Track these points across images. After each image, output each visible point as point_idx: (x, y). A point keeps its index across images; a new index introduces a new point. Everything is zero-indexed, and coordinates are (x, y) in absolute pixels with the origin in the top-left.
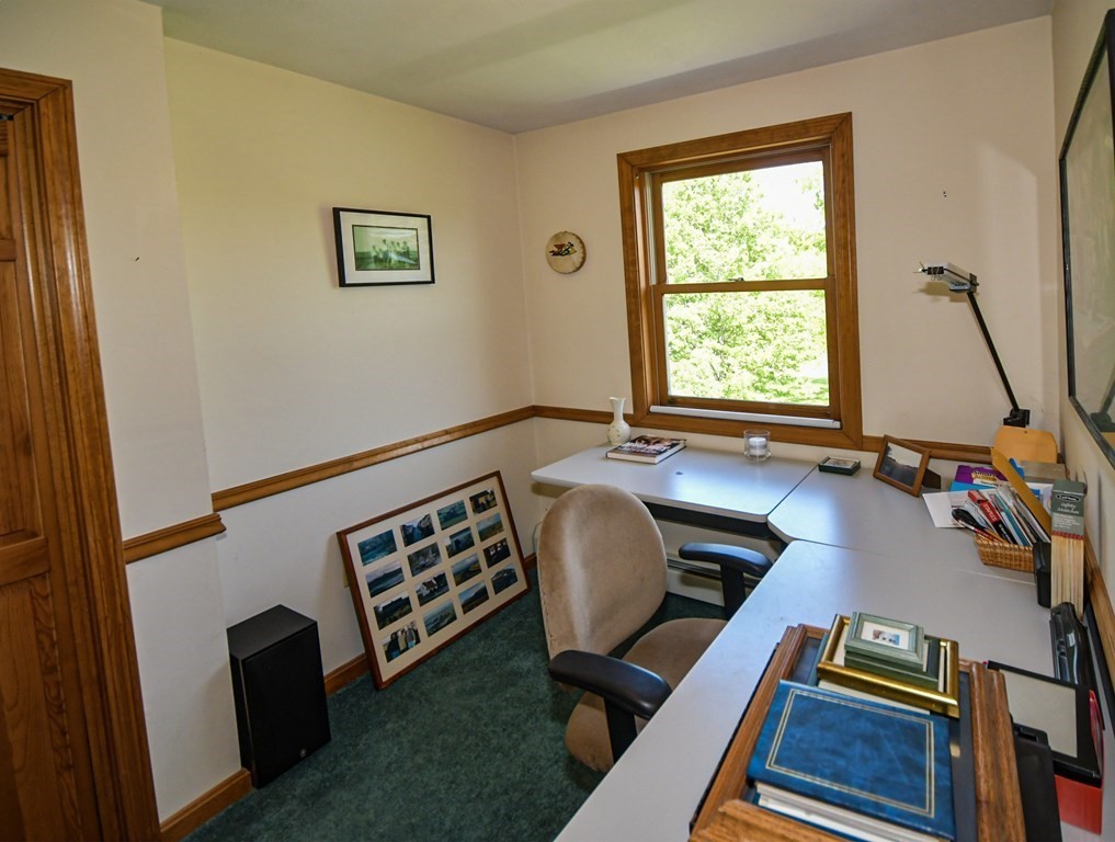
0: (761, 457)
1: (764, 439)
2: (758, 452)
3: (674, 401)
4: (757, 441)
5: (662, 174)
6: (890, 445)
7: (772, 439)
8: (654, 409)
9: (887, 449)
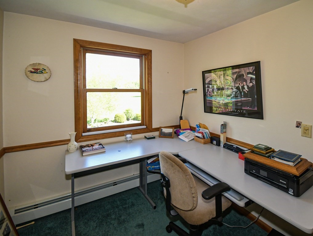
0: (129, 140)
1: (130, 135)
2: (128, 139)
3: (90, 130)
4: (129, 136)
5: (86, 50)
6: (162, 129)
7: (133, 134)
8: (84, 134)
9: (162, 130)
